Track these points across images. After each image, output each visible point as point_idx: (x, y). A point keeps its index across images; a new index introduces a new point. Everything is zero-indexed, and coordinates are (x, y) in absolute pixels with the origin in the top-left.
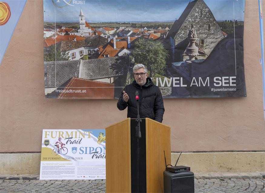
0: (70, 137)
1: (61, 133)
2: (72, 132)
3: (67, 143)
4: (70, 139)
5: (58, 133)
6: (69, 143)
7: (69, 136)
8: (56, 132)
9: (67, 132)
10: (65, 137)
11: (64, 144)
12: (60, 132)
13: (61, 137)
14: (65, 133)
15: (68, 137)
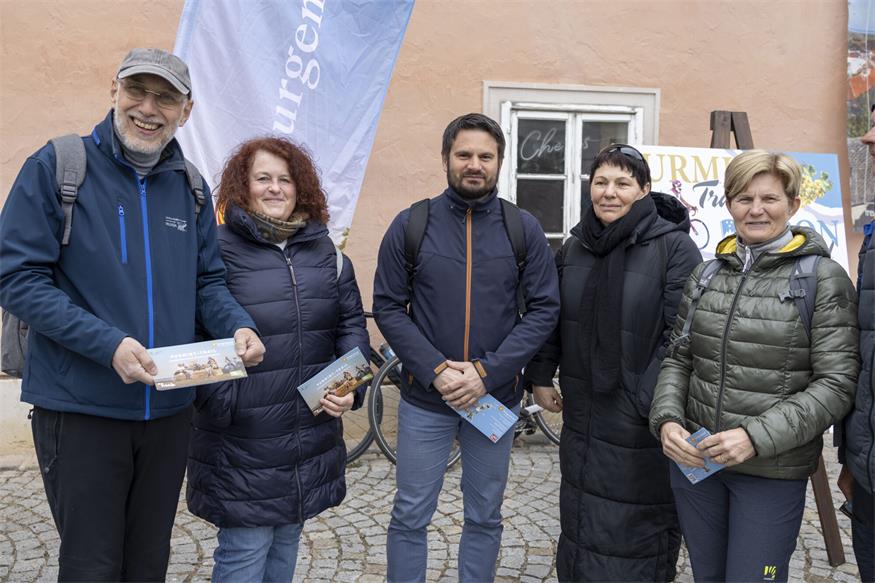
0: (711, 178)
1: (678, 164)
2: (714, 160)
3: (702, 203)
4: (710, 188)
5: (667, 161)
6: (708, 201)
7: (705, 175)
8: (661, 156)
9: (697, 159)
10: (692, 178)
11: (694, 209)
12: (672, 158)
13: (679, 177)
14: (691, 163)
15: (701, 180)
